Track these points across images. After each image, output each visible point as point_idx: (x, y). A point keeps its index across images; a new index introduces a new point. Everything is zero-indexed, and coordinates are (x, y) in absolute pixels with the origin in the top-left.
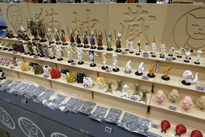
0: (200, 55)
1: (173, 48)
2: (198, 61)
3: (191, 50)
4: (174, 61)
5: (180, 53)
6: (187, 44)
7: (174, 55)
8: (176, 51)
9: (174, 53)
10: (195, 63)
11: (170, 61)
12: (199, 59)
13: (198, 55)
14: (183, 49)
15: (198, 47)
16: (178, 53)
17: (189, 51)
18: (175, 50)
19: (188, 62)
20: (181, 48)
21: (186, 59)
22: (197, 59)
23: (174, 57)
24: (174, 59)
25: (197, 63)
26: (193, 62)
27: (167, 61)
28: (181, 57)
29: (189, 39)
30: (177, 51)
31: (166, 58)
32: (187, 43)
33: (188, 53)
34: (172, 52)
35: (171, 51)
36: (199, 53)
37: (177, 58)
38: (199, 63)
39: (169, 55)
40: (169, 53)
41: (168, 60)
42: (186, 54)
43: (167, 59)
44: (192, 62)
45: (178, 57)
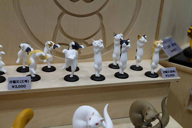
0: (100, 53)
1: (27, 46)
2: (99, 72)
3: (74, 43)
4: (36, 86)
5: (49, 56)
6: (59, 32)
7: (32, 67)
8: (36, 50)
9: (32, 60)
10: (93, 78)
11: (24, 86)
12: (99, 65)
13: (97, 53)
14: (54, 44)
15: (87, 37)
16: (43, 57)
17: (71, 48)
18: (32, 49)
19: (76, 79)
20: (49, 42)
21: (69, 73)
22: (96, 66)
23: (33, 72)
24: (37, 78)
25: (97, 77)
26: (88, 77)
27: (15, 90)
28: (53, 69)
29: (61, 16)
30: (39, 53)
31: (11, 82)
32: (59, 27)
33: (71, 54)
34: (25, 60)
35: (22, 56)
36: (98, 47)
37: (42, 74)
38: (102, 78)
39: (20, 70)
40: (18, 61)
41: (17, 84)
42: (66, 55)
43: (14, 82)
44: (85, 78)
45: (45, 69)
